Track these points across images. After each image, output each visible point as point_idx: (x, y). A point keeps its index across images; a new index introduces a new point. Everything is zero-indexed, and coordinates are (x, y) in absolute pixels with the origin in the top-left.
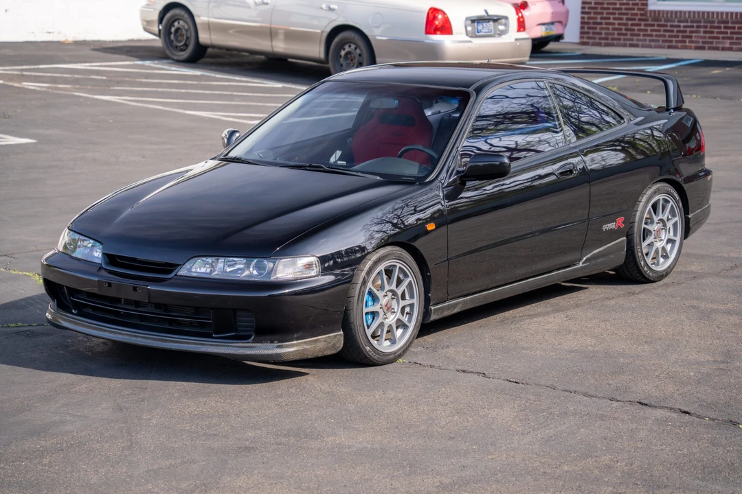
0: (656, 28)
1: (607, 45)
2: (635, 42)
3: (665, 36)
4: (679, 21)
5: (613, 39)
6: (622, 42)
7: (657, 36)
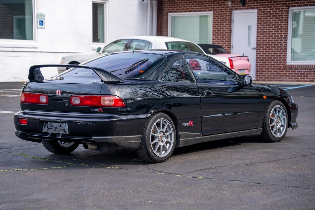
0: (291, 72)
1: (268, 81)
2: (281, 79)
3: (295, 76)
4: (302, 69)
5: (271, 78)
6: (275, 79)
7: (291, 76)
